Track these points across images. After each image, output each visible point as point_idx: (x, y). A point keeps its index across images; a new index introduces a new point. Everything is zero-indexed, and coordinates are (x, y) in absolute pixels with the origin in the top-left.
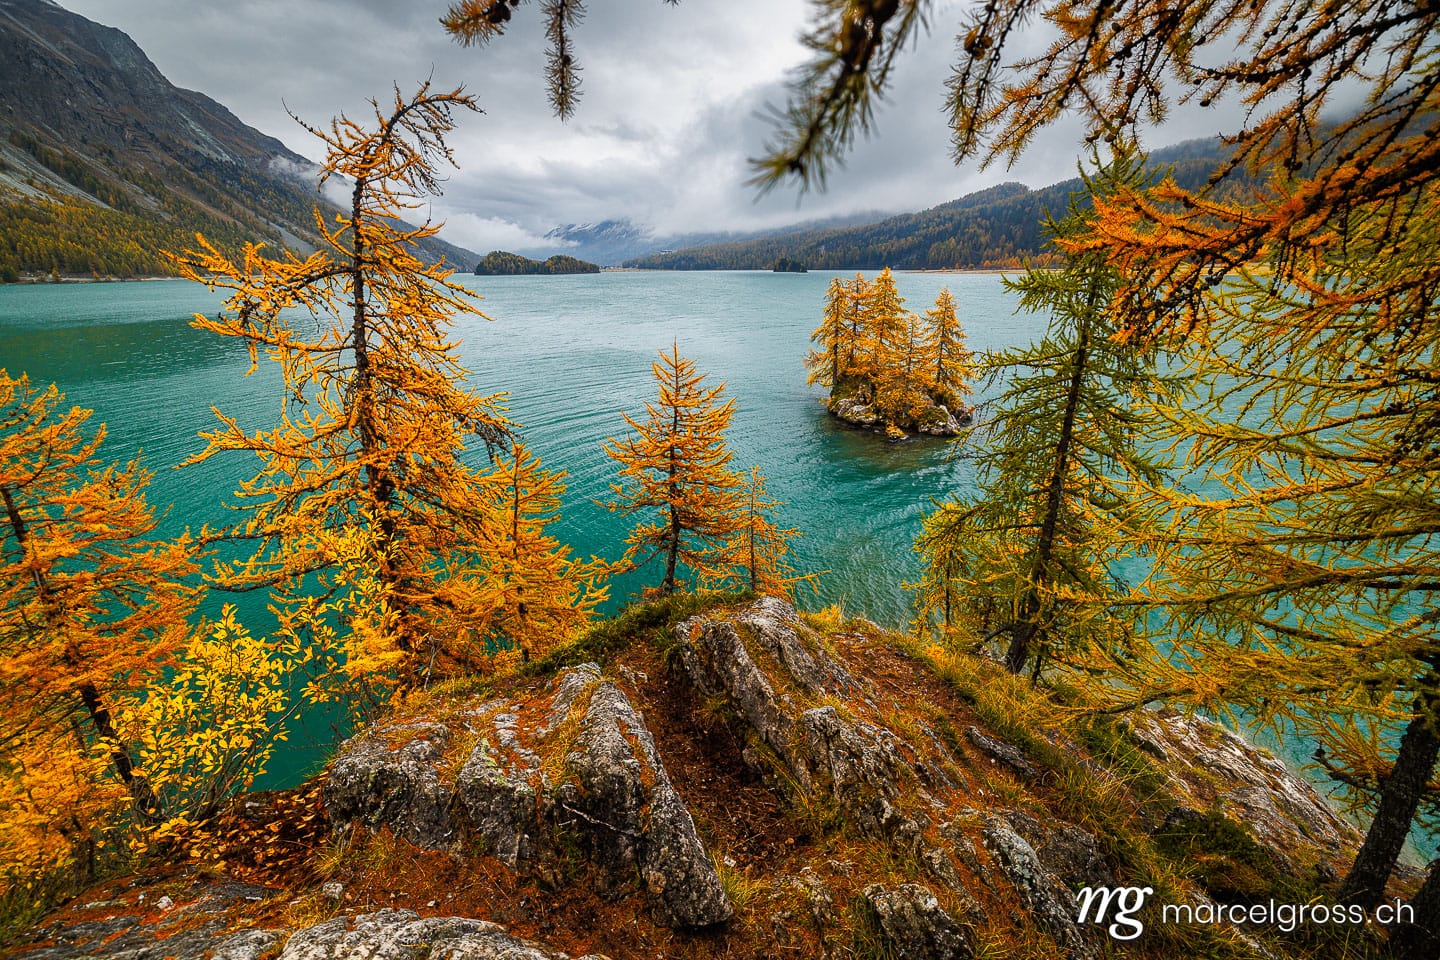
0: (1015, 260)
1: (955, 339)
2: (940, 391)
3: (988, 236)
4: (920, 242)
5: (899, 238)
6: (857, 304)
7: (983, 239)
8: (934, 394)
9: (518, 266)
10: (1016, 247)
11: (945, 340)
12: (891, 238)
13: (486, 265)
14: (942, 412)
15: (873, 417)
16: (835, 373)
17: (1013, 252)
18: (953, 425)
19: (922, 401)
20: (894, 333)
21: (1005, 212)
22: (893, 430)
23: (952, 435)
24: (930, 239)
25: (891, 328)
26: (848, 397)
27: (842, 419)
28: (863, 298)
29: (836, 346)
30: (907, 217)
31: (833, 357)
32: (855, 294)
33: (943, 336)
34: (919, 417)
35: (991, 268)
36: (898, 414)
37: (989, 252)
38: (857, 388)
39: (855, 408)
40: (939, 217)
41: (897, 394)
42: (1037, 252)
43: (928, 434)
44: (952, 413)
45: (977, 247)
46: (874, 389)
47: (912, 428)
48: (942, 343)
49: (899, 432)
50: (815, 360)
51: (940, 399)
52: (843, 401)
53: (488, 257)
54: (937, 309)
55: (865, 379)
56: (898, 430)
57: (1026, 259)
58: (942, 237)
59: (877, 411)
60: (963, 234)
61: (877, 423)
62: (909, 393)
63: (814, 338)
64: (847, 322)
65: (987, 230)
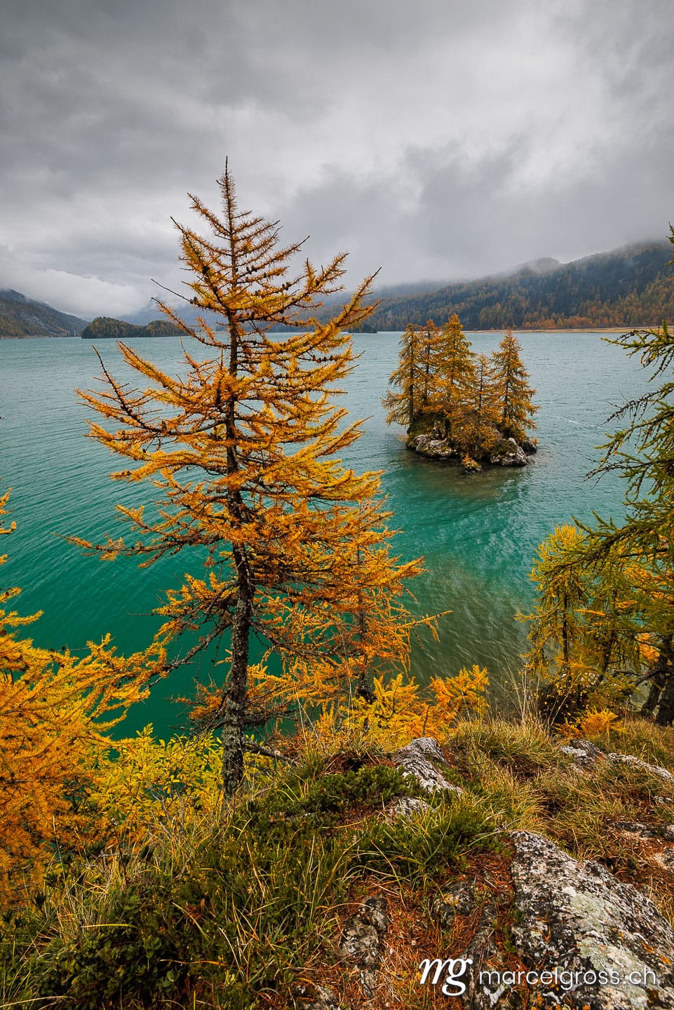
0: (550, 321)
1: (518, 378)
2: (507, 425)
3: (527, 302)
4: (471, 307)
5: (453, 304)
6: (429, 348)
7: (523, 305)
8: (502, 428)
9: (121, 331)
10: (551, 311)
11: (510, 380)
12: (447, 304)
13: (92, 329)
14: (512, 444)
15: (448, 451)
16: (412, 412)
17: (548, 316)
18: (521, 456)
19: (494, 435)
20: (463, 374)
21: (541, 281)
22: (469, 462)
23: (521, 465)
24: (481, 304)
25: (461, 370)
26: (424, 433)
27: (419, 453)
28: (433, 344)
29: (412, 386)
30: (460, 286)
31: (409, 396)
32: (426, 339)
33: (509, 375)
34: (491, 449)
35: (531, 328)
36: (471, 447)
37: (529, 315)
38: (432, 424)
39: (432, 443)
40: (486, 286)
41: (469, 428)
42: (567, 315)
43: (499, 465)
44: (520, 445)
45: (518, 311)
46: (448, 424)
47: (485, 460)
48: (508, 381)
49: (474, 463)
50: (392, 401)
51: (508, 433)
52: (421, 437)
53: (94, 322)
54: (501, 351)
55: (440, 415)
56: (473, 462)
57: (560, 321)
58: (490, 302)
59: (452, 445)
60: (507, 300)
61: (452, 456)
62: (480, 428)
63: (392, 379)
64: (420, 365)
65: (527, 297)
